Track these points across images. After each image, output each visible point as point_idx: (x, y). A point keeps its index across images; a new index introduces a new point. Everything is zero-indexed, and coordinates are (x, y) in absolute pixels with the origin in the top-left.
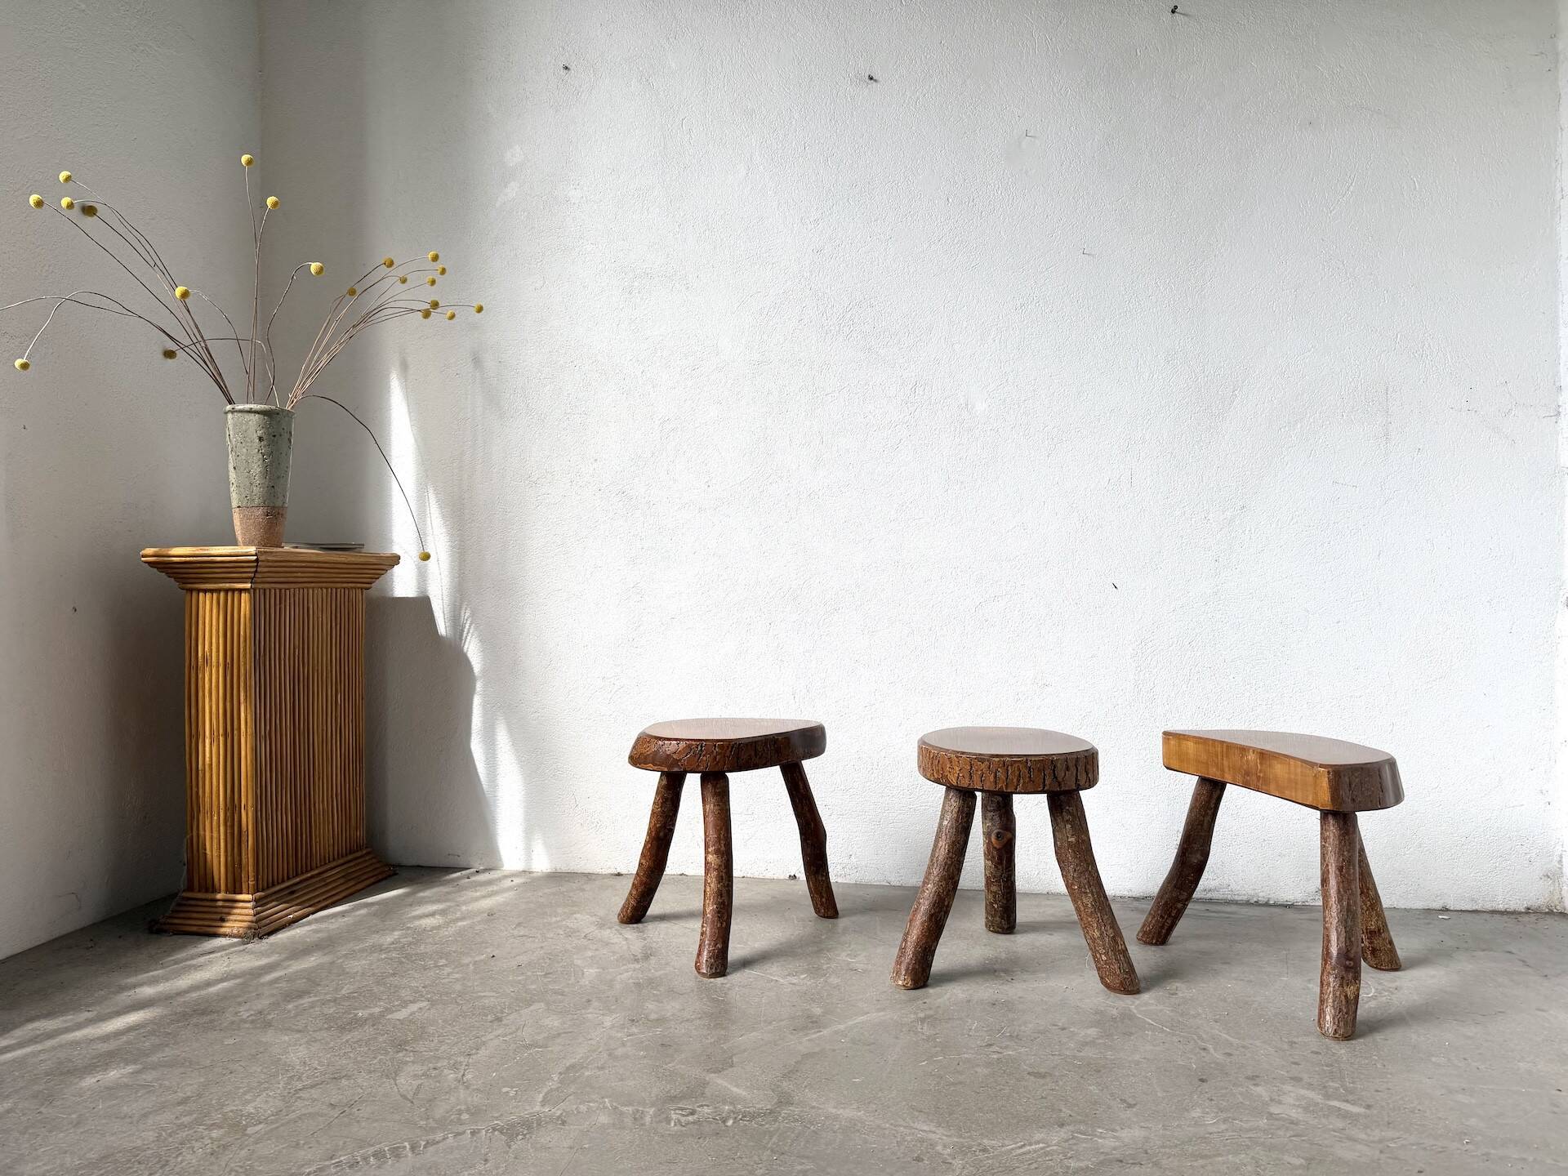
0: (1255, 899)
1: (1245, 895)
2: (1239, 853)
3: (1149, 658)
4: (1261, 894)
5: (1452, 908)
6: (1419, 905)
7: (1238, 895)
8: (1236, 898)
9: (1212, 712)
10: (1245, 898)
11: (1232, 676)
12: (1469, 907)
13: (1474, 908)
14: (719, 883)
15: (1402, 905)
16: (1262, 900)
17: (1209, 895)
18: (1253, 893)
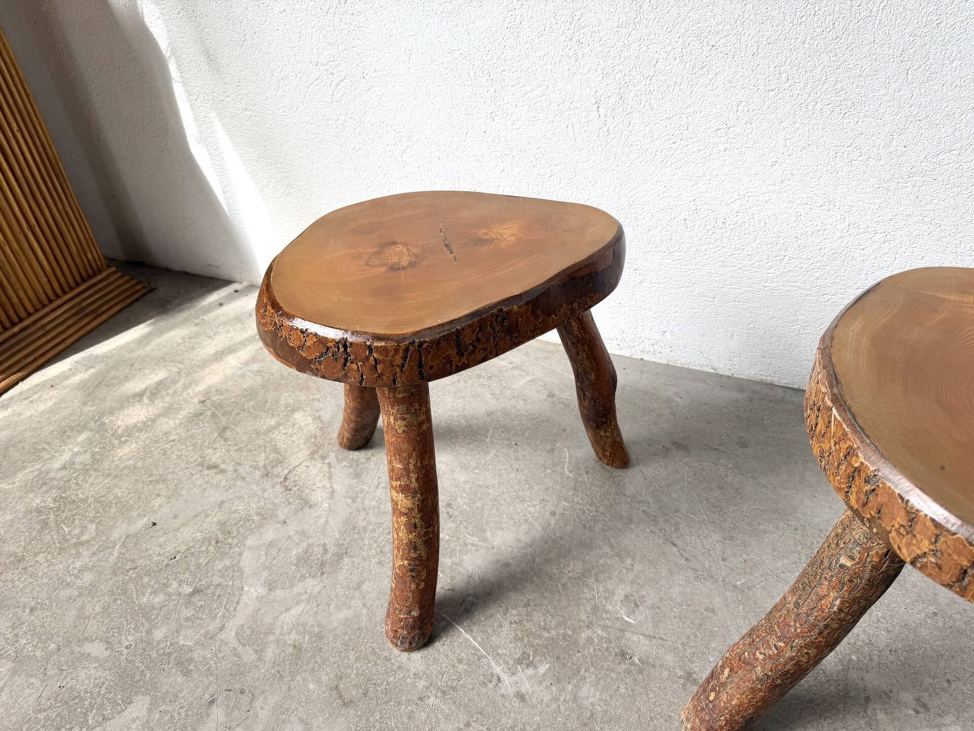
14: (411, 532)
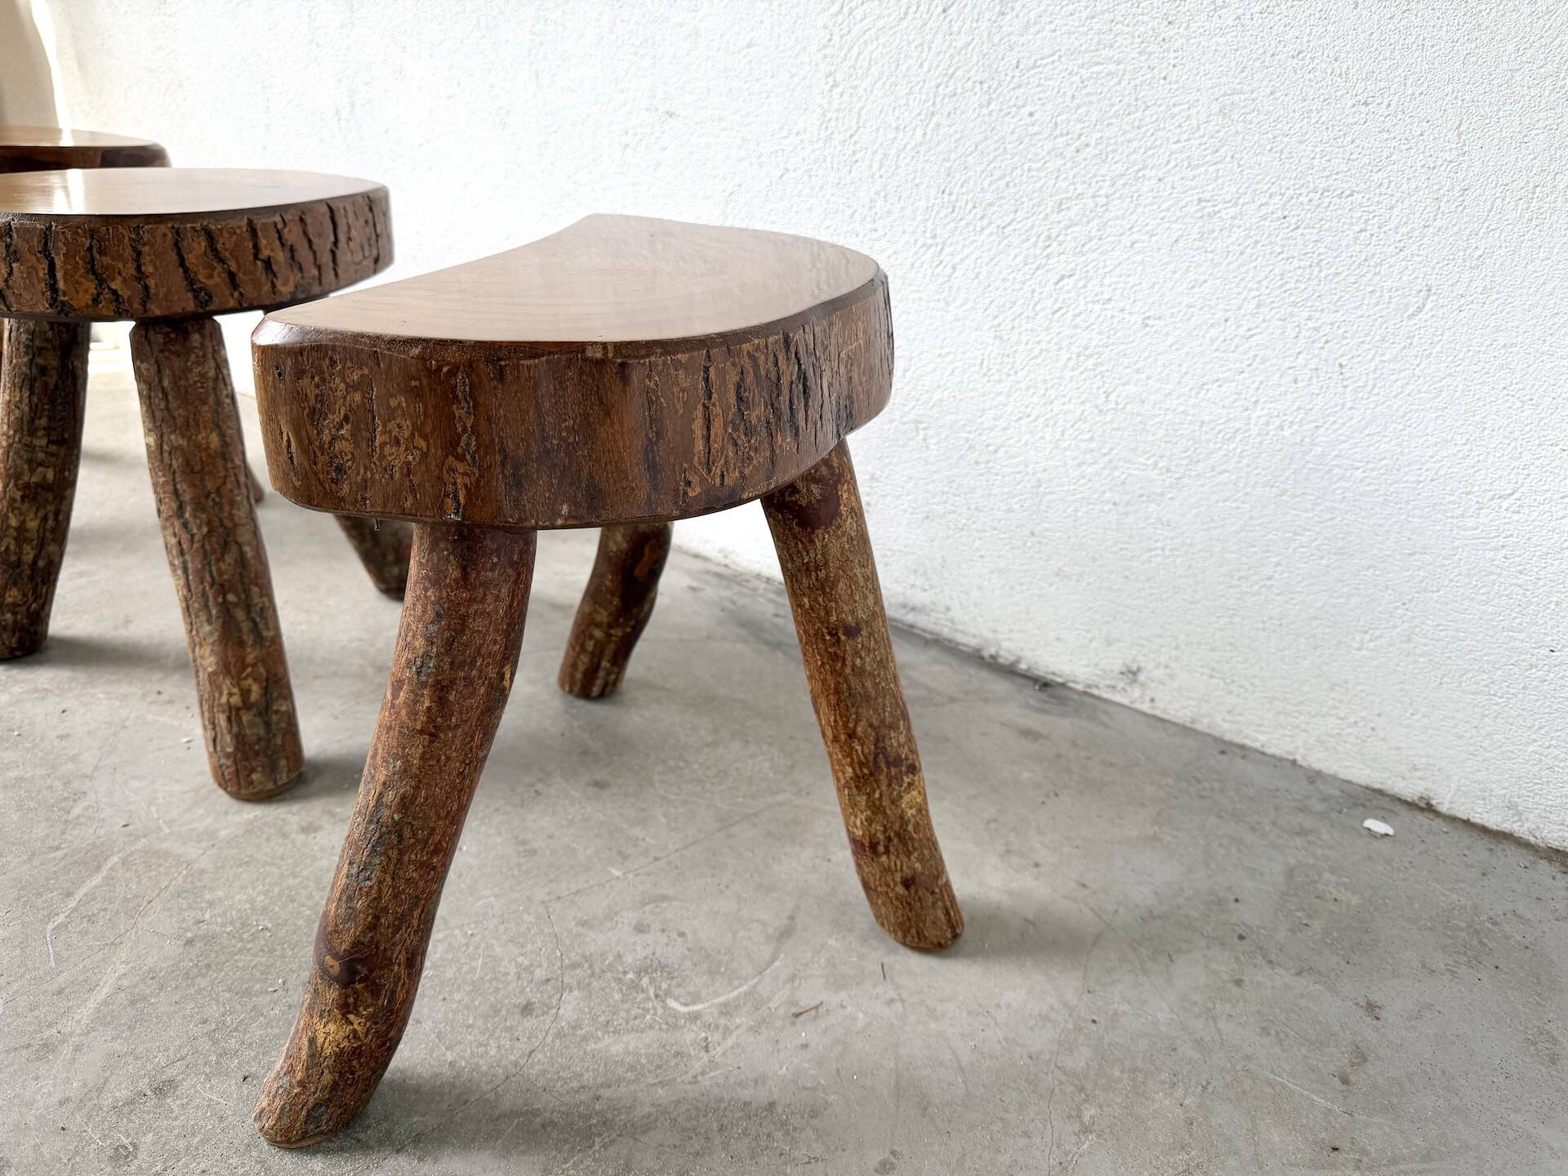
0: (993, 651)
1: (974, 636)
2: (977, 550)
3: (855, 52)
4: (1006, 644)
5: (1443, 809)
6: (1362, 774)
7: (963, 632)
8: (959, 637)
9: (970, 206)
10: (973, 642)
11: (1027, 109)
12: (1493, 821)
13: (1506, 827)
15: (1318, 760)
16: (1006, 658)
17: (910, 618)
18: (988, 635)
